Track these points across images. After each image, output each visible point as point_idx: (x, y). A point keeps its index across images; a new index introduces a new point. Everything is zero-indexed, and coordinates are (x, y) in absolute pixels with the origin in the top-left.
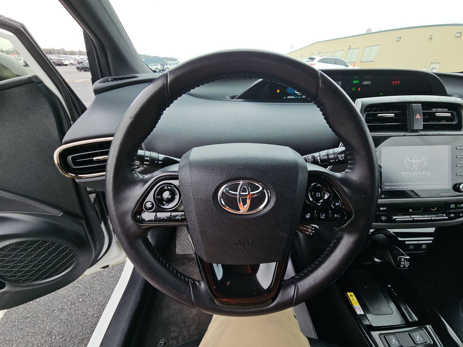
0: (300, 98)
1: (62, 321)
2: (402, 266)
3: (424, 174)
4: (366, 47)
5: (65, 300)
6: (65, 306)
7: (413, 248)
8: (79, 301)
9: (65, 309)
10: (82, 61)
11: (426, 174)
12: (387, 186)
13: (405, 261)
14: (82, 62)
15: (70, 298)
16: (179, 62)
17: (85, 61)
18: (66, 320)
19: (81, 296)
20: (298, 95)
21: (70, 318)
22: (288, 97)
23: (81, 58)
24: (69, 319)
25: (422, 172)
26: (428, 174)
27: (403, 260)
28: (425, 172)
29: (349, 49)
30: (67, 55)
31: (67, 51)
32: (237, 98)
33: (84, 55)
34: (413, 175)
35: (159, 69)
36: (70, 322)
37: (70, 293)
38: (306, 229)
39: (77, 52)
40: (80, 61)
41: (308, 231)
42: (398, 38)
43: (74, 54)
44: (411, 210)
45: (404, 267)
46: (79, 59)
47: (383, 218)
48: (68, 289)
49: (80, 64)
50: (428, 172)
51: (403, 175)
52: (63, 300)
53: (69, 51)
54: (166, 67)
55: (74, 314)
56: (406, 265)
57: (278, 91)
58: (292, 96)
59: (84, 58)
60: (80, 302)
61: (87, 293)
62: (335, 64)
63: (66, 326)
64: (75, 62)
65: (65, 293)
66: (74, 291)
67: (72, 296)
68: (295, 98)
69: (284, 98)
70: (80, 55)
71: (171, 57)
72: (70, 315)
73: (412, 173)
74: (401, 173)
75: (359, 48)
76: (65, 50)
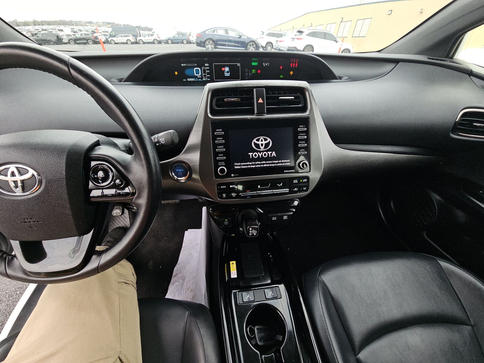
0: (201, 80)
1: (1, 311)
2: (251, 234)
3: (270, 154)
4: (359, 20)
5: (3, 293)
6: (4, 298)
7: (276, 219)
8: (16, 294)
9: (4, 300)
10: (37, 32)
11: (271, 154)
12: (237, 166)
13: (253, 230)
14: (37, 34)
15: (8, 292)
16: (154, 32)
17: (40, 32)
18: (5, 311)
19: (18, 289)
20: (198, 77)
21: (9, 308)
22: (188, 80)
23: (35, 29)
24: (7, 310)
25: (268, 152)
26: (274, 154)
27: (251, 229)
28: (271, 152)
29: (342, 22)
30: (21, 27)
31: (20, 22)
32: (125, 81)
33: (39, 25)
34: (260, 155)
35: (131, 41)
36: (8, 312)
37: (8, 287)
38: (131, 207)
39: (31, 22)
40: (34, 32)
41: (133, 209)
42: (389, 11)
43: (27, 25)
44: (259, 186)
45: (253, 235)
46: (33, 30)
47: (233, 195)
48: (6, 283)
49: (34, 36)
50: (274, 152)
51: (251, 155)
52: (2, 293)
53: (22, 22)
54: (138, 38)
55: (12, 305)
56: (254, 233)
57: (176, 73)
58: (190, 78)
59: (39, 29)
60: (18, 294)
61: (24, 286)
62: (324, 39)
63: (5, 315)
64: (28, 34)
65: (3, 287)
66: (12, 285)
67: (10, 290)
68: (195, 80)
69: (184, 80)
70: (35, 25)
71: (146, 27)
72: (8, 306)
73: (259, 153)
74: (249, 154)
75: (352, 21)
76: (18, 21)
